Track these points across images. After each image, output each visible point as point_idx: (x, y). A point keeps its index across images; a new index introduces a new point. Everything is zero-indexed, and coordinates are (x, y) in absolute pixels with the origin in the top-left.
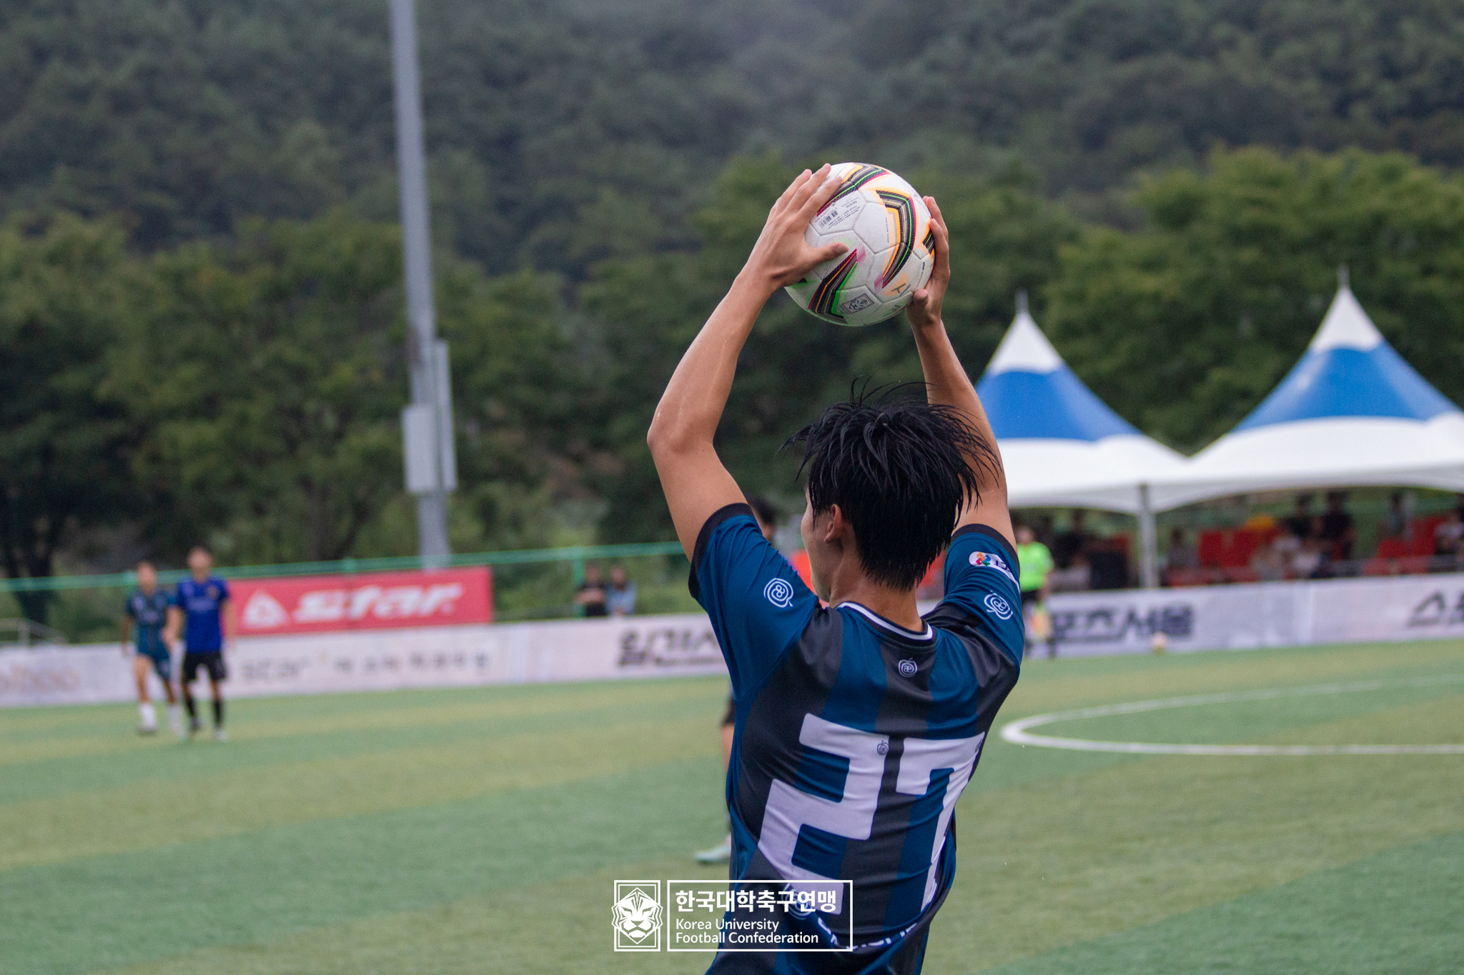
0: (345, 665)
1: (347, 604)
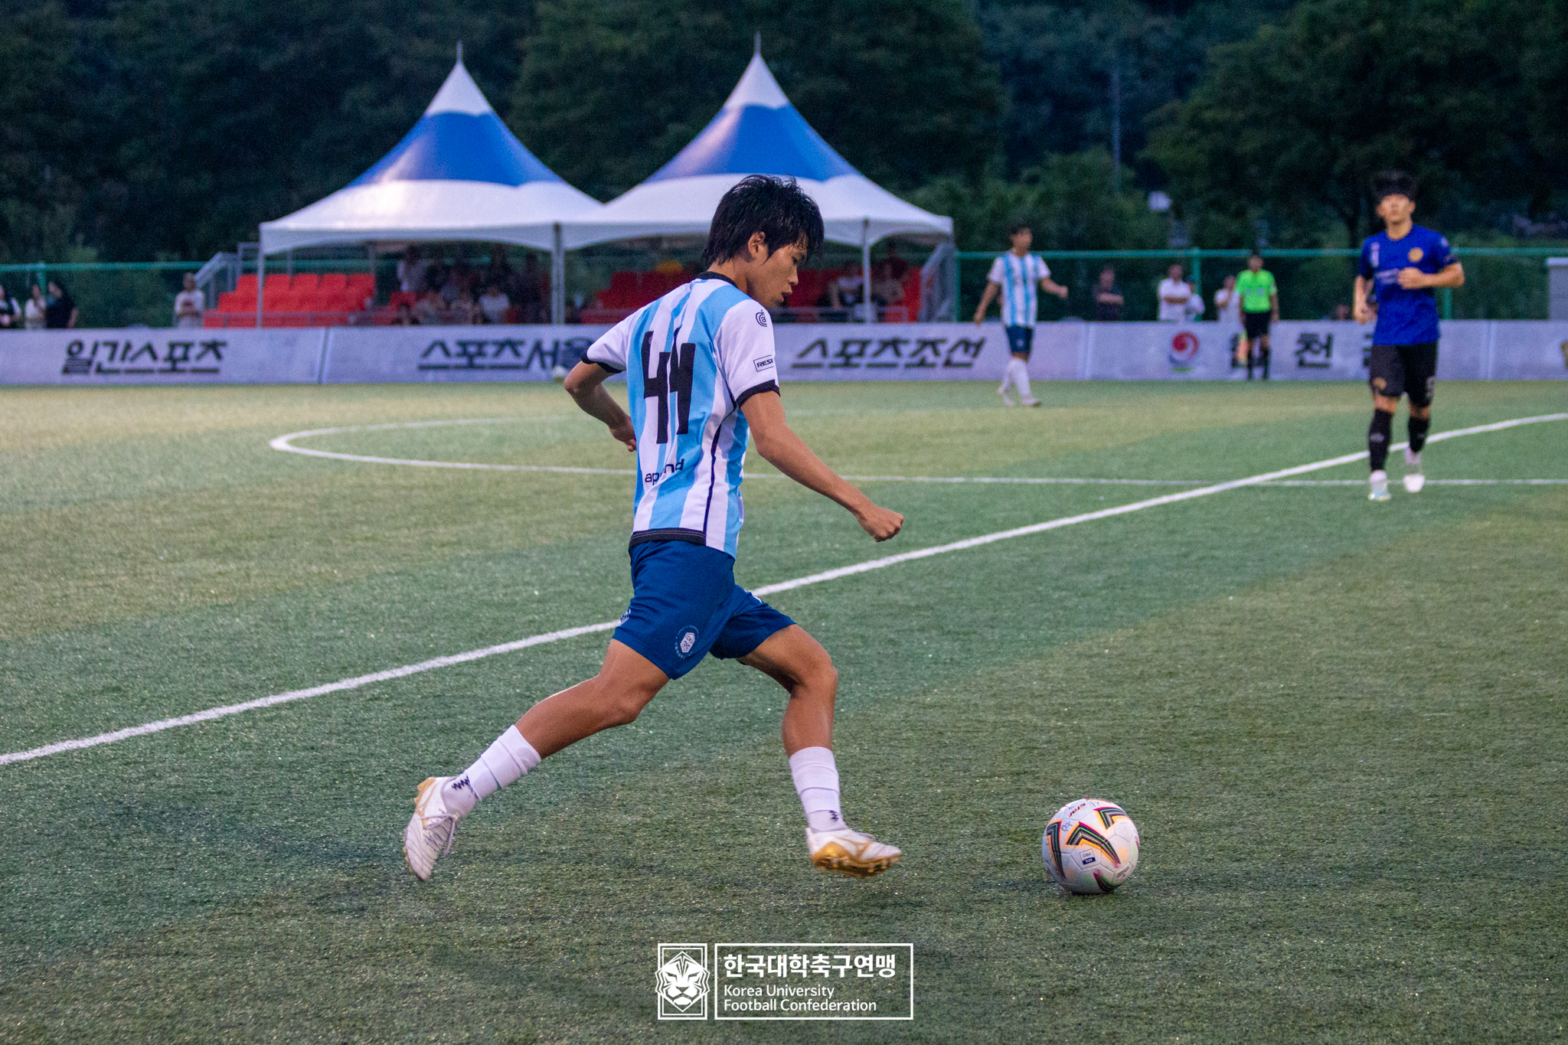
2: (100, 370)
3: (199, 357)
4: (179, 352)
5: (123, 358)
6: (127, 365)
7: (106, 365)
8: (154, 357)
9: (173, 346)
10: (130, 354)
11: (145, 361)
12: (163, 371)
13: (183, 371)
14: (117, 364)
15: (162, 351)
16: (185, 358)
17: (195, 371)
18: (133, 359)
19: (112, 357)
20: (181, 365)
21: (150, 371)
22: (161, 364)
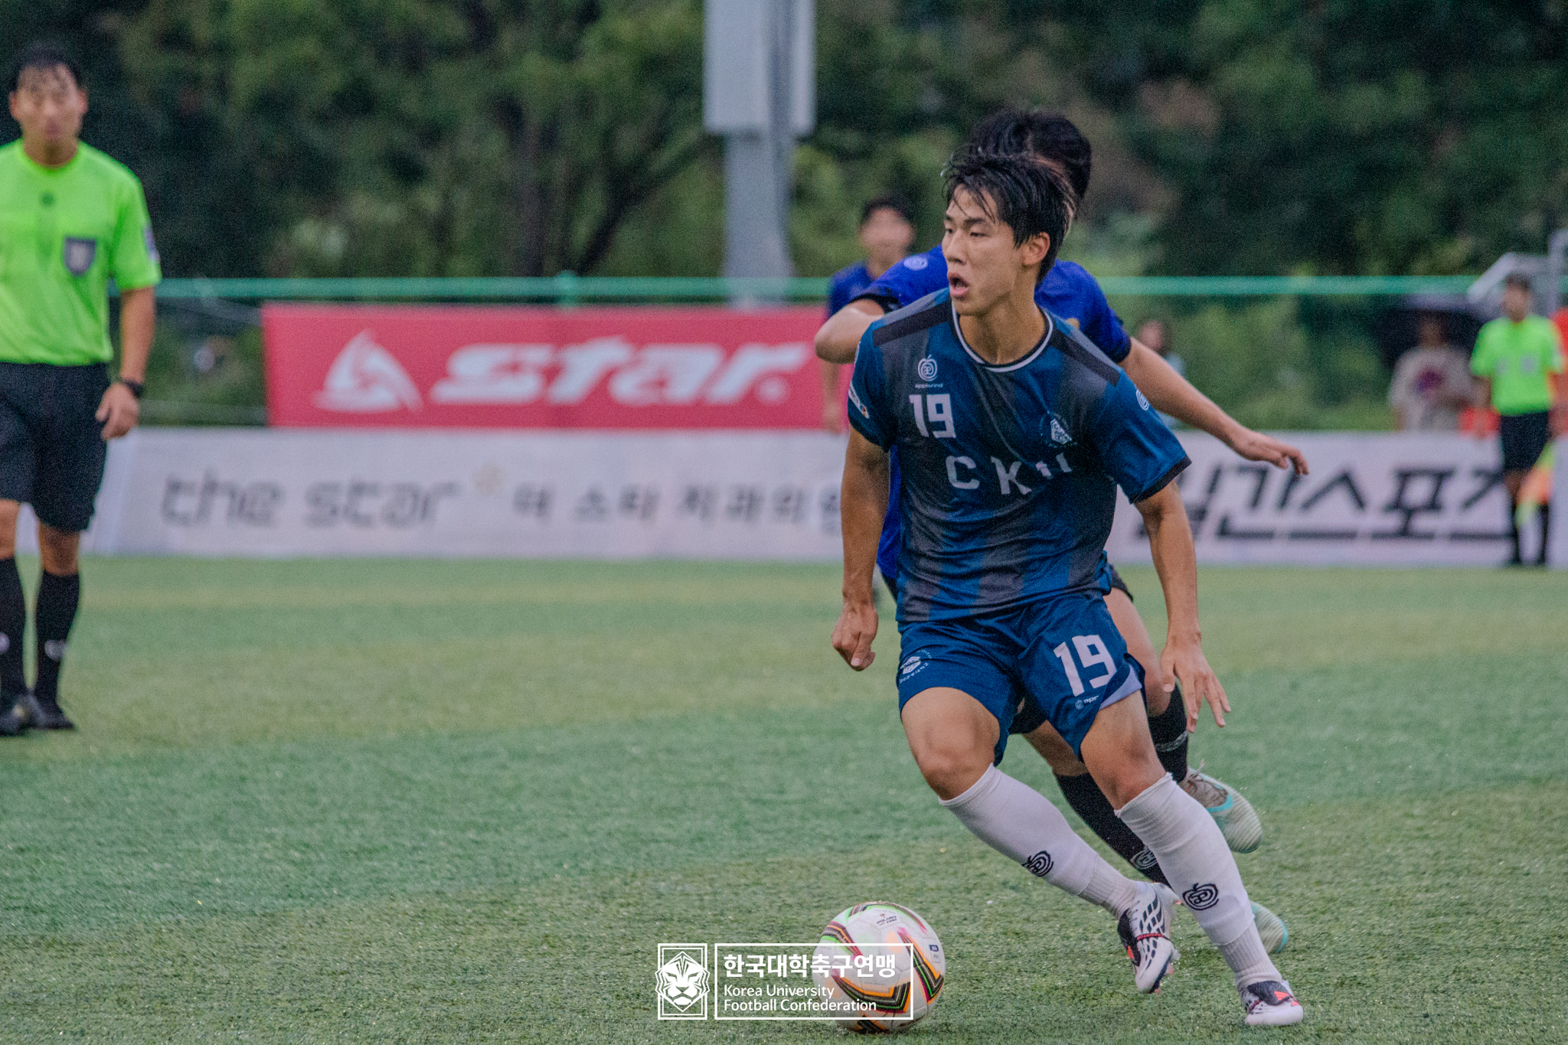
0: (538, 502)
1: (551, 373)
2: (1225, 531)
3: (1469, 503)
4: (1419, 491)
5: (1284, 502)
6: (1292, 519)
7: (1242, 520)
8: (1359, 501)
9: (1405, 476)
10: (1301, 493)
11: (1336, 511)
12: (1379, 536)
13: (1428, 536)
14: (1267, 517)
15: (1379, 489)
16: (1433, 505)
17: (1459, 536)
18: (1308, 505)
19: (1256, 501)
20: (1423, 522)
21: (1347, 535)
22: (1375, 519)
